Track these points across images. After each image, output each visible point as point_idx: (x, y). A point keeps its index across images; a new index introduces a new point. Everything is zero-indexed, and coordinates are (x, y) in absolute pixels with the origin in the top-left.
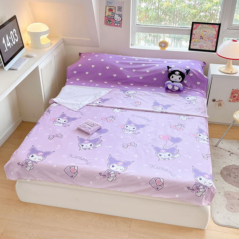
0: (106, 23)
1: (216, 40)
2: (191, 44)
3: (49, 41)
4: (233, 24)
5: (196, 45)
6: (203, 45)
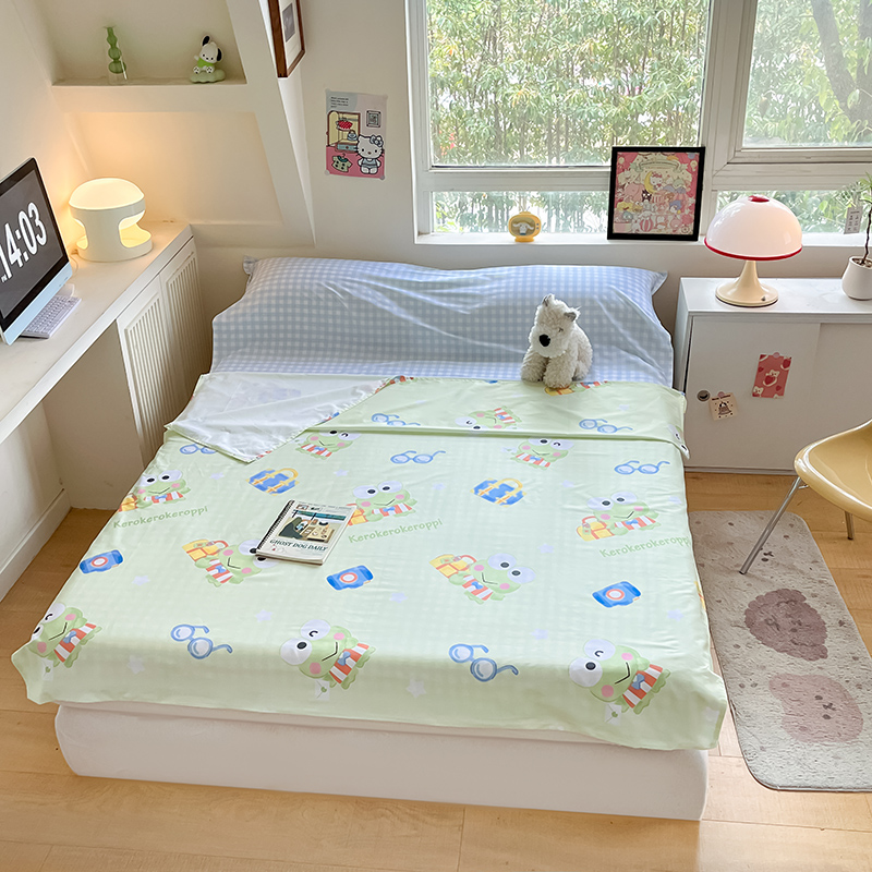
0: (332, 168)
1: (692, 200)
2: (616, 219)
3: (146, 235)
4: (744, 145)
5: (630, 221)
6: (653, 219)
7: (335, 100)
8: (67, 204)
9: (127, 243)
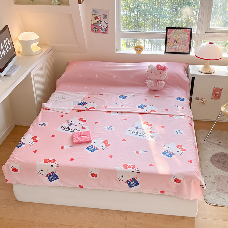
0: (93, 30)
1: (189, 43)
2: (167, 48)
3: (39, 48)
4: (210, 28)
5: (171, 48)
6: (178, 48)
7: (94, 11)
8: (17, 39)
9: (34, 51)
